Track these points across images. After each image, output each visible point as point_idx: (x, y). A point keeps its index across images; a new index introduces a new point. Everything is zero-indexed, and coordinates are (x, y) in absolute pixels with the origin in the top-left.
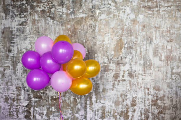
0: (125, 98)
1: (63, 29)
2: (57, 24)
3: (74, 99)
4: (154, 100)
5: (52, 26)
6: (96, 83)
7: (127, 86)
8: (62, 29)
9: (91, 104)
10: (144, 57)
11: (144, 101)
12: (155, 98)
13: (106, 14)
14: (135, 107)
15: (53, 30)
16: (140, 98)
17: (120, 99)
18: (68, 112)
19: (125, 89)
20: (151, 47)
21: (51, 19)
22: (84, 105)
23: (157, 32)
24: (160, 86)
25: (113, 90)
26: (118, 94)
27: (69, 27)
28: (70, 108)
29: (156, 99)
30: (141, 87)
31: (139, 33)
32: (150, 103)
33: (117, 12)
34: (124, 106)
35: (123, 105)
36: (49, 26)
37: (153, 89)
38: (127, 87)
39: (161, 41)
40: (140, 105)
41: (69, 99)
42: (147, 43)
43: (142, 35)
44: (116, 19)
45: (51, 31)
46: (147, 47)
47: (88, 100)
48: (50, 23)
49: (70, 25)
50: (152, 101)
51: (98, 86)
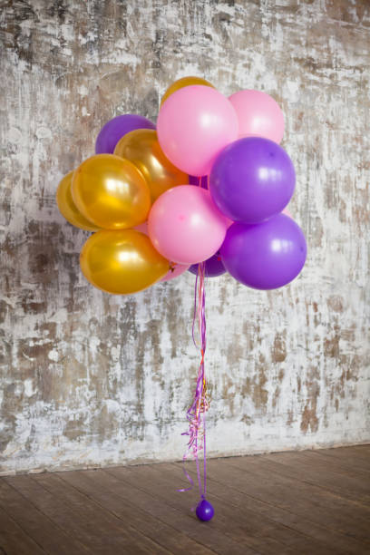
0: (256, 336)
1: (61, 96)
2: (42, 79)
3: (102, 346)
4: (329, 338)
5: (22, 83)
6: (171, 290)
7: (260, 299)
8: (58, 96)
9: (159, 360)
10: (304, 207)
11: (307, 342)
12: (333, 332)
13: (197, 65)
14: (283, 365)
15: (28, 96)
16: (295, 334)
17: (243, 342)
18: (82, 396)
19: (254, 309)
20: (319, 181)
21: (20, 58)
22: (133, 365)
23: (333, 136)
24: (344, 295)
25: (221, 311)
26: (236, 325)
27: (83, 91)
28: (88, 380)
29: (336, 336)
30: (297, 301)
31: (288, 135)
32: (322, 349)
33: (228, 64)
34: (254, 362)
35: (250, 358)
36: (13, 82)
37: (326, 305)
38: (260, 302)
39: (342, 164)
40: (296, 358)
41: (84, 349)
42: (308, 168)
43: (295, 141)
44: (226, 83)
45: (20, 99)
46: (308, 180)
47: (147, 350)
48: (14, 69)
49: (86, 86)
50: (327, 343)
51: (176, 298)
